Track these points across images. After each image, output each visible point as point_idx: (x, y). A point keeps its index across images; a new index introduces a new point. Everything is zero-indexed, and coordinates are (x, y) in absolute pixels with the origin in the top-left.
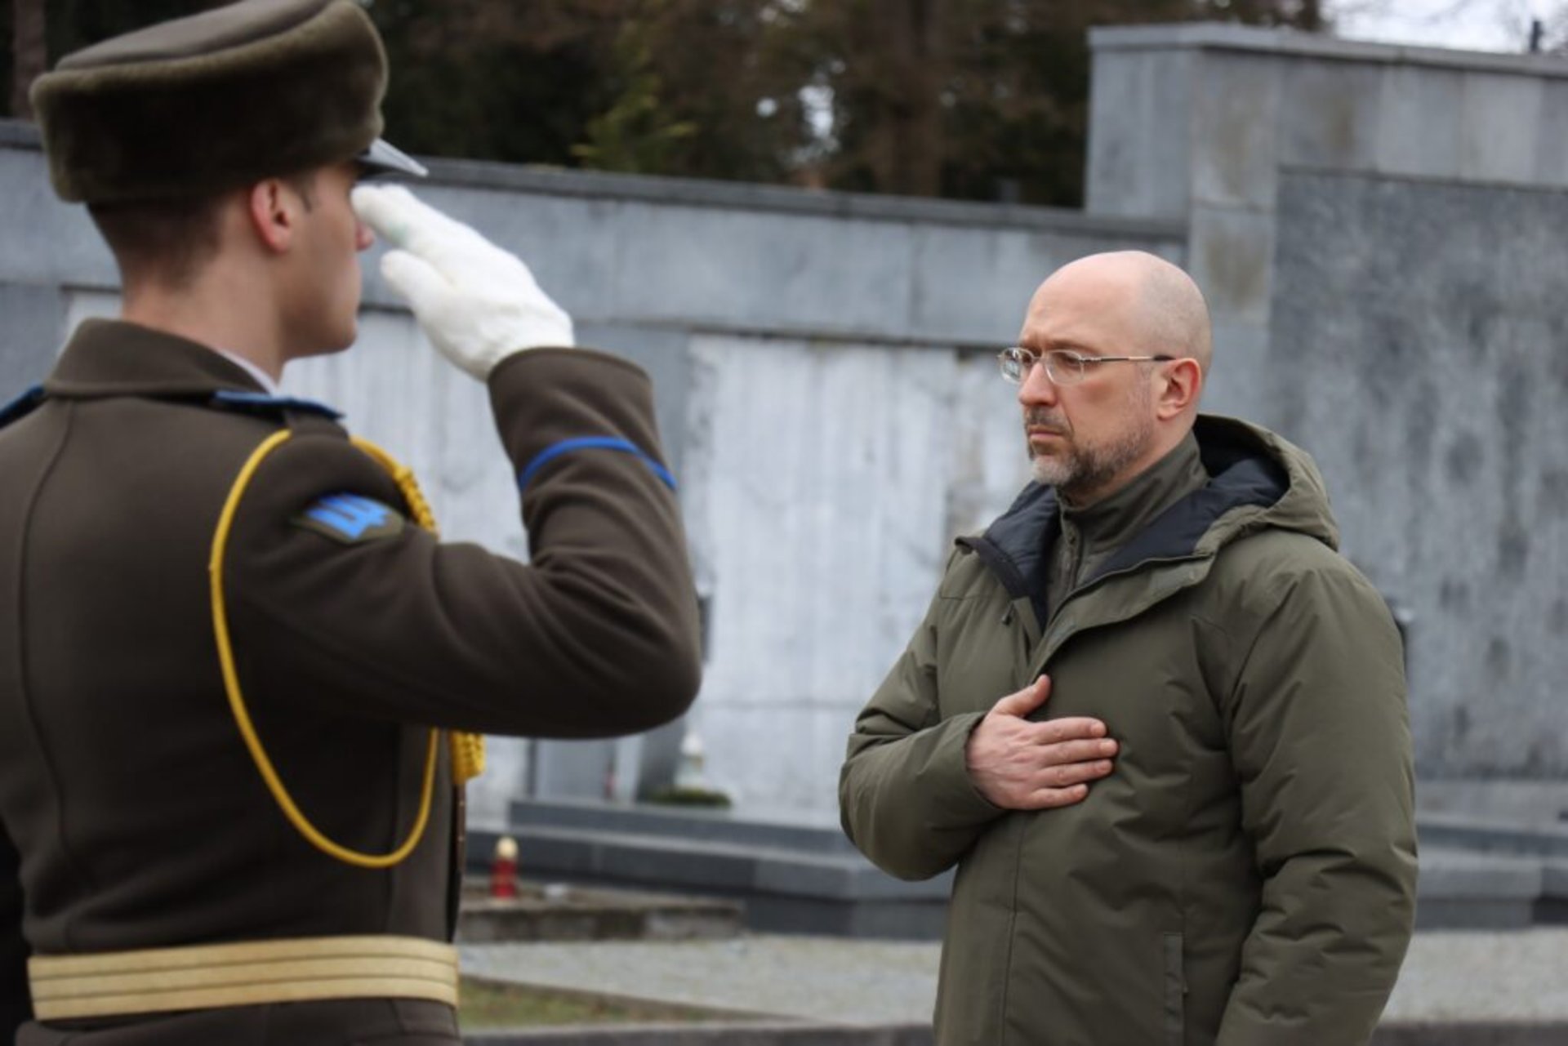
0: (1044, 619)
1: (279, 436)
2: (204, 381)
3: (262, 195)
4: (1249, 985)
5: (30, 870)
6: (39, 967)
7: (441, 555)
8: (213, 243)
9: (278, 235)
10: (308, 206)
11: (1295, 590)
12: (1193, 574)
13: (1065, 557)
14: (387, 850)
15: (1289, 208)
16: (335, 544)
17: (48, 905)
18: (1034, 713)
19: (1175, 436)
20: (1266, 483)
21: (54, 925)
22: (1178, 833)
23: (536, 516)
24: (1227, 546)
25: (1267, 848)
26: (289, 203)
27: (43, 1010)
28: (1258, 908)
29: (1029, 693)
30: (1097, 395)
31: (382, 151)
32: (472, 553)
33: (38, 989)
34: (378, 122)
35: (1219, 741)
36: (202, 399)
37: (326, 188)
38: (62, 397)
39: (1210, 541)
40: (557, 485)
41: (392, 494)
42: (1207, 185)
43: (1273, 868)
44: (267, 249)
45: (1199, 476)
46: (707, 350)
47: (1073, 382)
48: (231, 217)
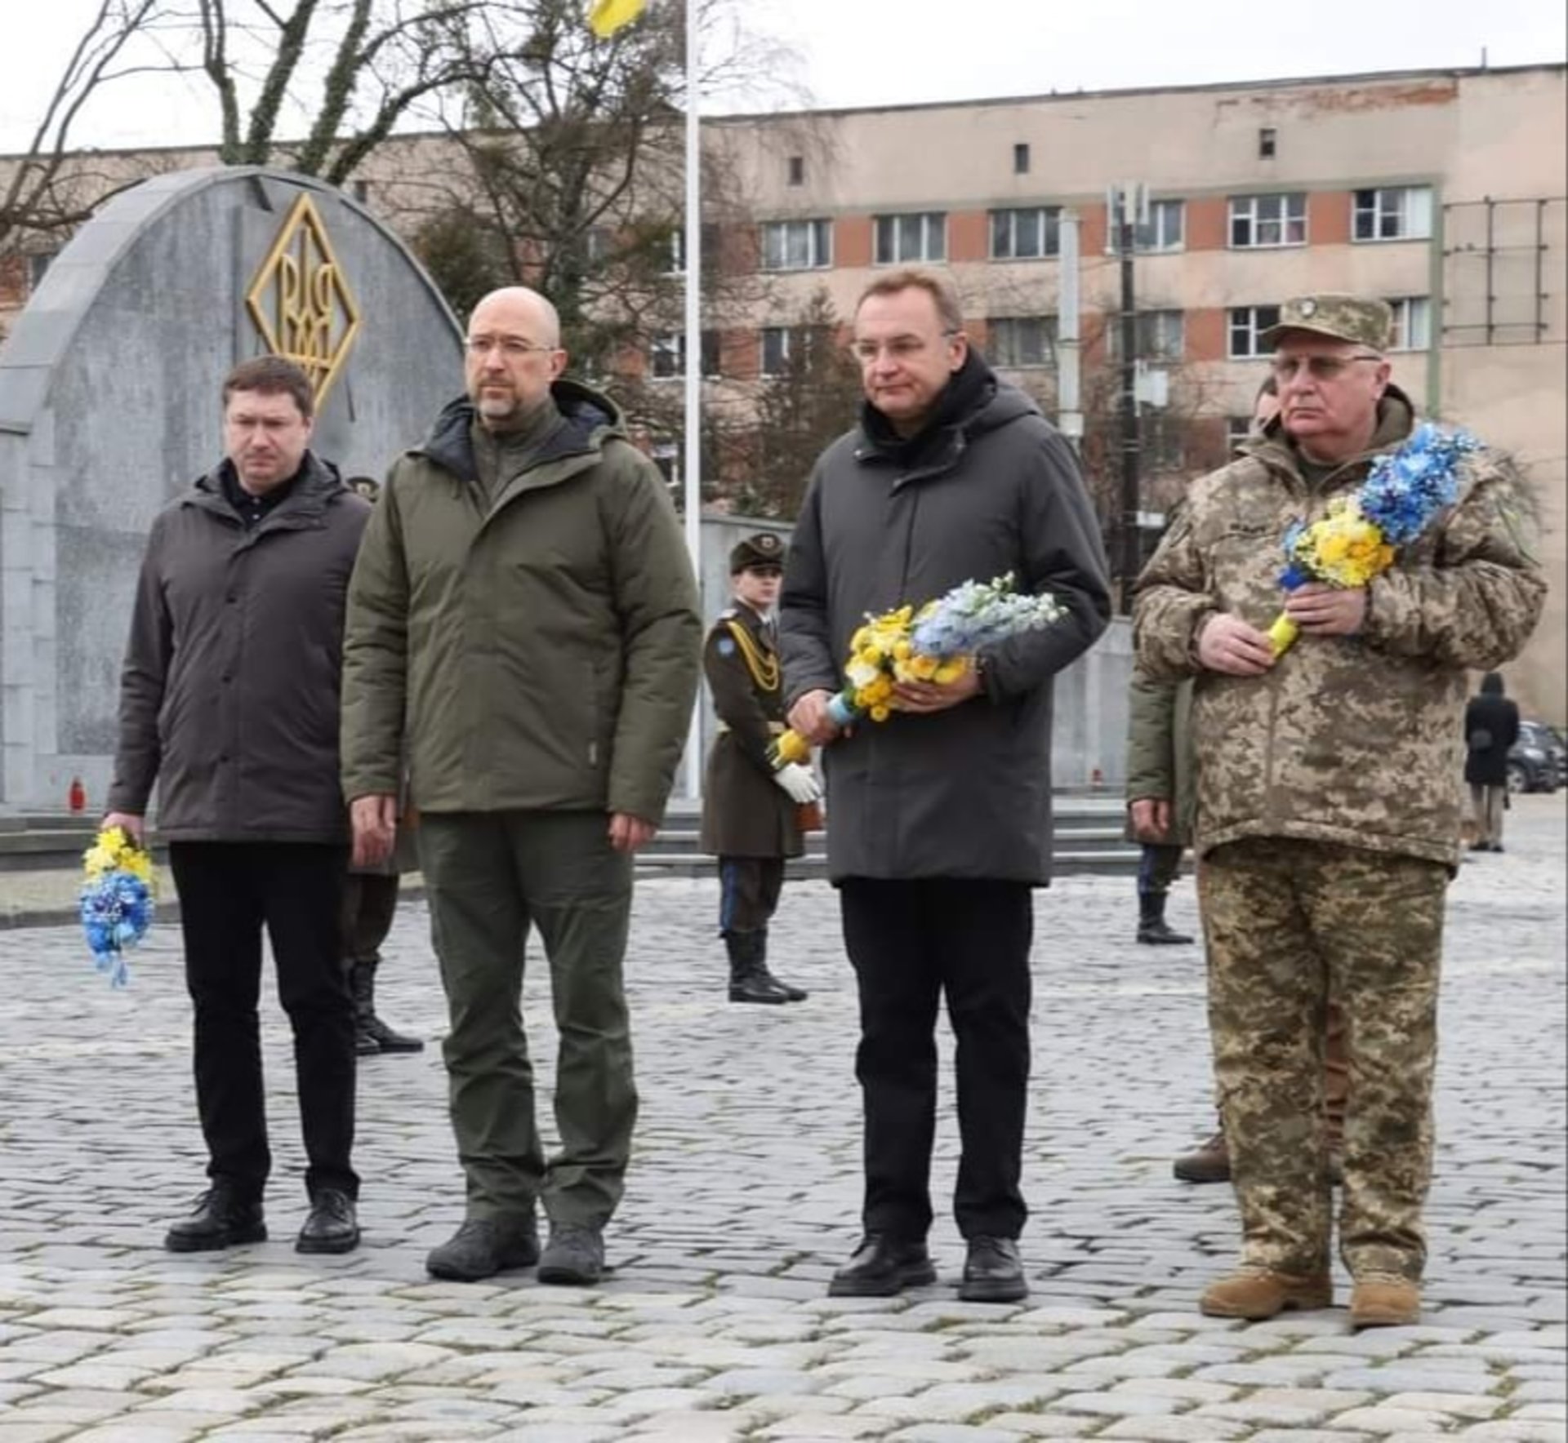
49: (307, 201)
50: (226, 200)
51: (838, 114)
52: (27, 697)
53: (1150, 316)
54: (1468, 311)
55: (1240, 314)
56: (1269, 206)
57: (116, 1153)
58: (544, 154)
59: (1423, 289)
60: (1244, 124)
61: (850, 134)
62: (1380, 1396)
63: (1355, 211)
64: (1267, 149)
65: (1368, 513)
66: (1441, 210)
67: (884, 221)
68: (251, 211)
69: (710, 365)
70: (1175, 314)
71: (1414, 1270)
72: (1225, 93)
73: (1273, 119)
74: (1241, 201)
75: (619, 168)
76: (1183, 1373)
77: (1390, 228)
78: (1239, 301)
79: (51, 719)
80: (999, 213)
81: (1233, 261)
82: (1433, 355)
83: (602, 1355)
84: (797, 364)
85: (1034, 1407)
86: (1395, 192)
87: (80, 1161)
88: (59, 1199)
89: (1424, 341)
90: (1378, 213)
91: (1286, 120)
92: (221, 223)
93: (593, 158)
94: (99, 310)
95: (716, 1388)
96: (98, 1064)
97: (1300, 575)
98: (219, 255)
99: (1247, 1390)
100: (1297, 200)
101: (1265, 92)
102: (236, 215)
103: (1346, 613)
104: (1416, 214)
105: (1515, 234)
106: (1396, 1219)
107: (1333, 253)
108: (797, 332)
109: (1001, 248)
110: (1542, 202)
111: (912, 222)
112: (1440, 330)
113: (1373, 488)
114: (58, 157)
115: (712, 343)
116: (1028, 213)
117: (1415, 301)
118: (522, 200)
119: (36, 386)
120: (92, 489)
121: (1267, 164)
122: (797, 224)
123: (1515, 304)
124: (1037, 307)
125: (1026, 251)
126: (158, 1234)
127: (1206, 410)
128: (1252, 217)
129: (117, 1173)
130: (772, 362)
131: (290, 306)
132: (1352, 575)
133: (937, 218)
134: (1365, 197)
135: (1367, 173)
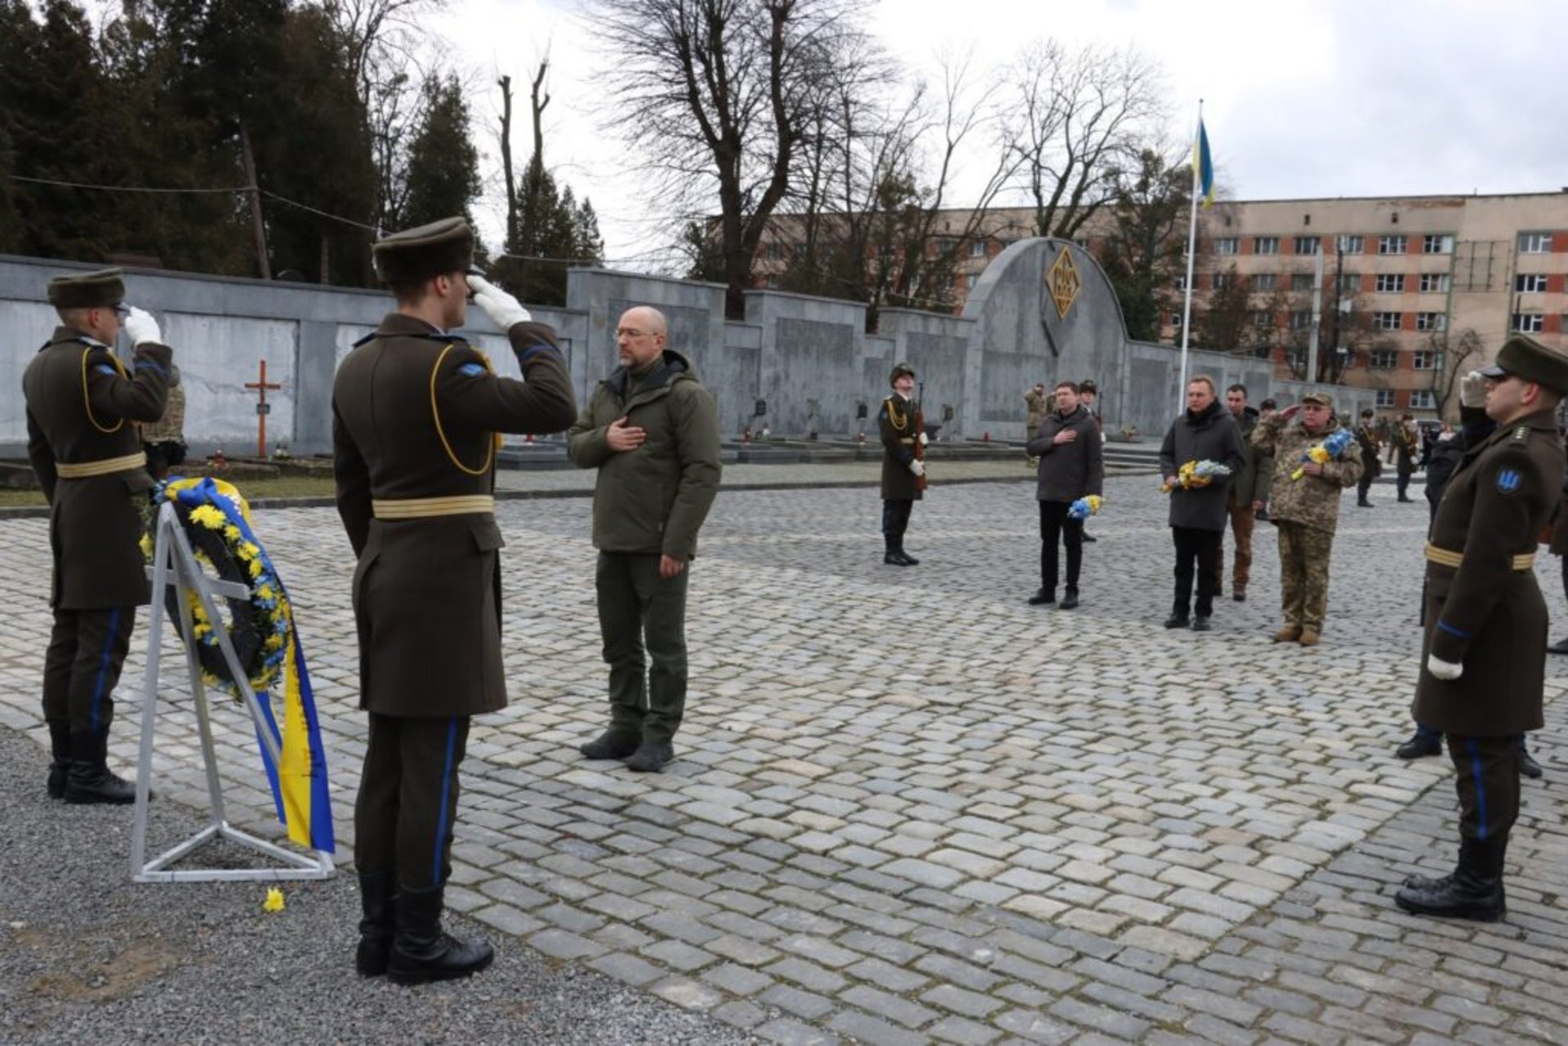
0: (625, 402)
1: (450, 347)
2: (425, 331)
3: (439, 280)
4: (680, 496)
5: (373, 473)
6: (375, 503)
7: (499, 380)
8: (425, 293)
9: (444, 291)
10: (452, 283)
11: (692, 394)
12: (667, 390)
13: (629, 385)
14: (478, 469)
15: (611, 308)
16: (468, 377)
17: (378, 484)
18: (623, 426)
19: (658, 355)
20: (681, 367)
21: (381, 490)
22: (662, 457)
23: (525, 370)
24: (675, 383)
25: (685, 461)
26: (447, 282)
27: (378, 515)
28: (682, 476)
29: (622, 421)
30: (639, 343)
31: (474, 267)
32: (509, 381)
33: (376, 509)
34: (473, 259)
35: (672, 433)
36: (425, 336)
37: (458, 278)
38: (381, 337)
39: (670, 381)
40: (533, 360)
41: (482, 363)
42: (593, 303)
43: (687, 466)
44: (440, 295)
45: (663, 365)
46: (483, 338)
47: (633, 340)
48: (430, 286)
49: (1066, 248)
50: (1040, 249)
51: (1244, 203)
52: (971, 403)
53: (1348, 276)
54: (1463, 277)
55: (1381, 277)
56: (1394, 240)
57: (1018, 571)
58: (1143, 220)
59: (1446, 269)
60: (1387, 212)
61: (1248, 209)
62: (1331, 667)
63: (1425, 243)
64: (1395, 220)
65: (1326, 447)
66: (1456, 244)
67: (1257, 240)
68: (1049, 252)
69: (1194, 285)
70: (1358, 276)
71: (1318, 632)
72: (1381, 201)
73: (1398, 210)
74: (1384, 238)
75: (1168, 224)
76: (1285, 658)
77: (1437, 249)
78: (1382, 271)
79: (977, 410)
80: (1298, 239)
81: (1379, 258)
82: (1449, 294)
83: (1145, 641)
84: (1224, 287)
85: (1247, 664)
86: (1439, 237)
87: (1010, 573)
88: (1008, 585)
89: (1446, 289)
90: (1433, 244)
91: (1403, 211)
92: (1039, 255)
93: (1159, 222)
94: (1000, 284)
95: (1172, 653)
96: (1007, 539)
97: (1307, 459)
98: (1038, 264)
99: (1299, 663)
100: (1404, 238)
101: (1396, 201)
102: (1044, 254)
103: (1316, 470)
104: (1447, 245)
105: (1482, 253)
106: (1315, 618)
107: (1417, 257)
108: (1225, 277)
109: (1298, 251)
110: (1493, 243)
111: (1267, 240)
112: (1452, 285)
113: (1328, 441)
114: (985, 209)
115: (1195, 277)
116: (1308, 239)
117: (1445, 275)
118: (1134, 235)
119: (979, 307)
120: (994, 338)
121: (1394, 226)
122: (1227, 240)
123: (1480, 277)
124: (1309, 271)
125: (1307, 251)
126: (1027, 598)
127: (1366, 310)
128: (1388, 243)
129: (1020, 578)
130: (1216, 285)
131: (1059, 282)
132: (1319, 460)
133: (1276, 239)
134: (1429, 238)
135: (1430, 229)
